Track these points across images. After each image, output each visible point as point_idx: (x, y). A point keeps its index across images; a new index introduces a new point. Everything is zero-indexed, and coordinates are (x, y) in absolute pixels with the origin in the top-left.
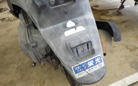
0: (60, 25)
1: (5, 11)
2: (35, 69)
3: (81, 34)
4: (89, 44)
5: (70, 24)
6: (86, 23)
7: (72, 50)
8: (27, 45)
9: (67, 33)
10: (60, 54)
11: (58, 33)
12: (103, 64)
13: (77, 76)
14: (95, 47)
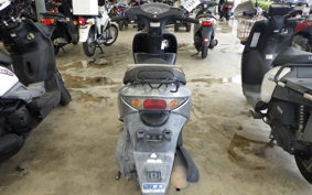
0: (147, 154)
1: (106, 83)
2: (117, 183)
3: (157, 165)
4: (159, 173)
5: (154, 155)
6: (165, 159)
7: (147, 173)
8: (122, 157)
9: (149, 161)
10: (140, 173)
11: (145, 159)
12: (163, 191)
13: (144, 191)
14: (163, 177)
